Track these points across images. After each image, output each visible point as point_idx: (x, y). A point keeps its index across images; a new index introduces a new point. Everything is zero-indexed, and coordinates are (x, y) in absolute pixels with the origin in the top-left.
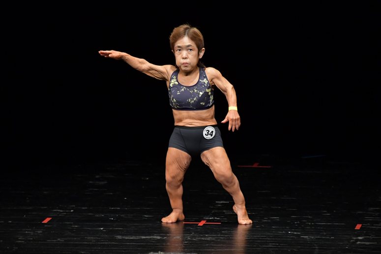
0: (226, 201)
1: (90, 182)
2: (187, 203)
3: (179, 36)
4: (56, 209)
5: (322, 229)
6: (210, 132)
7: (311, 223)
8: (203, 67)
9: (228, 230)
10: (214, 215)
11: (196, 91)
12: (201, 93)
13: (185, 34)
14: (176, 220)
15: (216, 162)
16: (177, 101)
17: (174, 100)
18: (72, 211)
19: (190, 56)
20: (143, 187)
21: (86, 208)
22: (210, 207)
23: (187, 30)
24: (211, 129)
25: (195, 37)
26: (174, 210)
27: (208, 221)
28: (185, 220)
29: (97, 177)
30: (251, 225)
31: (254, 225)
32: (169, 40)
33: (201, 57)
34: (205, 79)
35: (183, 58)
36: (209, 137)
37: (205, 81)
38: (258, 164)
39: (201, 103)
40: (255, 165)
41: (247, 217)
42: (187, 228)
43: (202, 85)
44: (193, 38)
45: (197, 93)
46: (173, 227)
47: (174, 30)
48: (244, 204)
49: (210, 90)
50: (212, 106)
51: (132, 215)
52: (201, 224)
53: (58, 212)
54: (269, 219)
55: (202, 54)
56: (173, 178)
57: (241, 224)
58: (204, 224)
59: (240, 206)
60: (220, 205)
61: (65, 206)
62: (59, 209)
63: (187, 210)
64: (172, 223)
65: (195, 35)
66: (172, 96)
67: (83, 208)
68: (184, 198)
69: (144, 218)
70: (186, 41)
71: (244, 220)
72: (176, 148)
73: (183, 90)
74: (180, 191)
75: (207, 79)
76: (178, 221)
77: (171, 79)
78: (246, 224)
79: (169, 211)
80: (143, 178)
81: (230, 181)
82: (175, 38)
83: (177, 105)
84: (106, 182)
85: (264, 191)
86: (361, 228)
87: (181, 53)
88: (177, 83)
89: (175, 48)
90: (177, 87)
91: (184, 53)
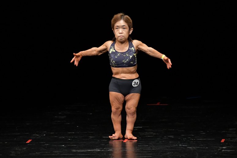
0: (140, 126)
1: (56, 117)
5: (200, 143)
6: (136, 83)
7: (194, 139)
8: (131, 40)
9: (142, 145)
11: (127, 55)
12: (131, 56)
13: (121, 19)
16: (116, 62)
17: (114, 61)
18: (44, 135)
19: (124, 32)
20: (89, 119)
21: (53, 133)
23: (123, 17)
24: (137, 81)
29: (60, 113)
33: (130, 34)
34: (133, 48)
35: (120, 33)
38: (160, 103)
39: (131, 63)
40: (158, 104)
43: (131, 51)
44: (126, 21)
45: (128, 56)
47: (114, 16)
49: (136, 54)
50: (136, 64)
51: (82, 137)
52: (125, 141)
53: (35, 136)
54: (167, 137)
55: (131, 32)
58: (127, 141)
60: (136, 129)
61: (40, 132)
62: (36, 134)
65: (127, 20)
66: (112, 59)
69: (89, 139)
70: (122, 23)
72: (115, 92)
75: (134, 48)
80: (88, 114)
82: (115, 21)
83: (116, 65)
84: (65, 117)
85: (164, 120)
86: (225, 141)
87: (118, 30)
88: (114, 51)
89: (114, 27)
90: (114, 53)
91: (121, 30)
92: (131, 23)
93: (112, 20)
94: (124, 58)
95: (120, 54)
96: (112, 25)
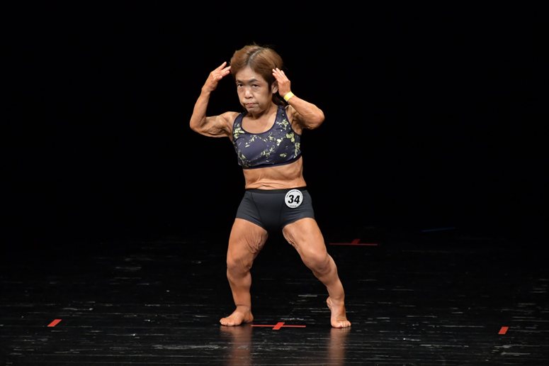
0: (312, 294)
1: (118, 268)
2: (257, 297)
4: (66, 307)
5: (451, 334)
6: (294, 197)
7: (436, 325)
9: (316, 336)
10: (296, 315)
11: (271, 138)
12: (279, 141)
14: (241, 321)
15: (303, 240)
16: (247, 157)
17: (243, 156)
18: (91, 309)
19: (256, 94)
20: (193, 274)
21: (111, 305)
22: (290, 303)
24: (296, 193)
26: (238, 308)
27: (287, 322)
28: (254, 322)
29: (127, 260)
30: (350, 328)
31: (353, 329)
34: (284, 120)
36: (295, 205)
37: (284, 123)
38: (359, 240)
39: (281, 155)
40: (355, 243)
41: (345, 318)
42: (257, 333)
43: (279, 129)
45: (273, 141)
46: (237, 332)
48: (343, 299)
49: (292, 135)
50: (297, 158)
51: (177, 315)
52: (277, 327)
53: (70, 310)
54: (374, 320)
56: (237, 261)
57: (334, 328)
58: (282, 328)
59: (337, 302)
60: (304, 301)
61: (81, 303)
62: (71, 307)
63: (257, 308)
64: (234, 326)
66: (239, 151)
67: (107, 305)
68: (253, 290)
69: (195, 320)
70: (248, 74)
71: (339, 321)
73: (253, 139)
74: (247, 280)
75: (287, 120)
76: (243, 324)
77: (234, 128)
78: (341, 328)
79: (231, 308)
80: (193, 262)
81: (324, 267)
83: (248, 163)
84: (139, 268)
85: (367, 280)
86: (507, 332)
87: (243, 90)
88: (243, 132)
90: (243, 137)
94: (265, 147)
95: (255, 138)
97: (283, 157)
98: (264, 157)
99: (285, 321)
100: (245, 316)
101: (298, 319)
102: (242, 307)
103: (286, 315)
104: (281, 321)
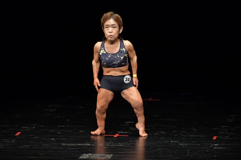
0: (131, 121)
1: (46, 110)
2: (108, 123)
3: (107, 19)
4: (24, 127)
5: (192, 139)
6: (128, 79)
7: (185, 135)
9: (133, 140)
10: (124, 131)
11: (118, 56)
12: (122, 58)
13: (111, 17)
16: (107, 64)
18: (34, 128)
19: (114, 31)
20: (79, 113)
21: (43, 126)
22: (121, 125)
23: (112, 15)
24: (128, 77)
25: (117, 20)
26: (99, 128)
27: (120, 134)
28: (106, 134)
29: (50, 106)
31: (149, 137)
32: (101, 21)
33: (120, 33)
34: (124, 48)
35: (110, 32)
37: (124, 49)
38: (152, 98)
39: (123, 64)
40: (150, 99)
42: (107, 138)
43: (122, 52)
44: (116, 20)
45: (119, 58)
46: (99, 138)
47: (104, 15)
49: (127, 55)
51: (72, 130)
52: (116, 136)
54: (158, 133)
55: (121, 31)
57: (141, 136)
58: (118, 136)
60: (128, 124)
61: (30, 125)
63: (107, 128)
65: (117, 18)
66: (103, 61)
67: (41, 126)
69: (80, 133)
70: (111, 21)
71: (143, 134)
73: (110, 56)
75: (125, 48)
76: (101, 134)
79: (96, 127)
80: (79, 107)
82: (105, 19)
84: (55, 110)
85: (155, 116)
86: (216, 138)
87: (108, 29)
88: (105, 52)
89: (104, 26)
90: (105, 55)
91: (110, 29)
92: (120, 21)
93: (102, 19)
94: (115, 60)
96: (102, 24)
97: (123, 65)
98: (115, 64)
99: (119, 133)
100: (102, 131)
101: (125, 132)
102: (101, 127)
103: (120, 131)
104: (118, 133)
